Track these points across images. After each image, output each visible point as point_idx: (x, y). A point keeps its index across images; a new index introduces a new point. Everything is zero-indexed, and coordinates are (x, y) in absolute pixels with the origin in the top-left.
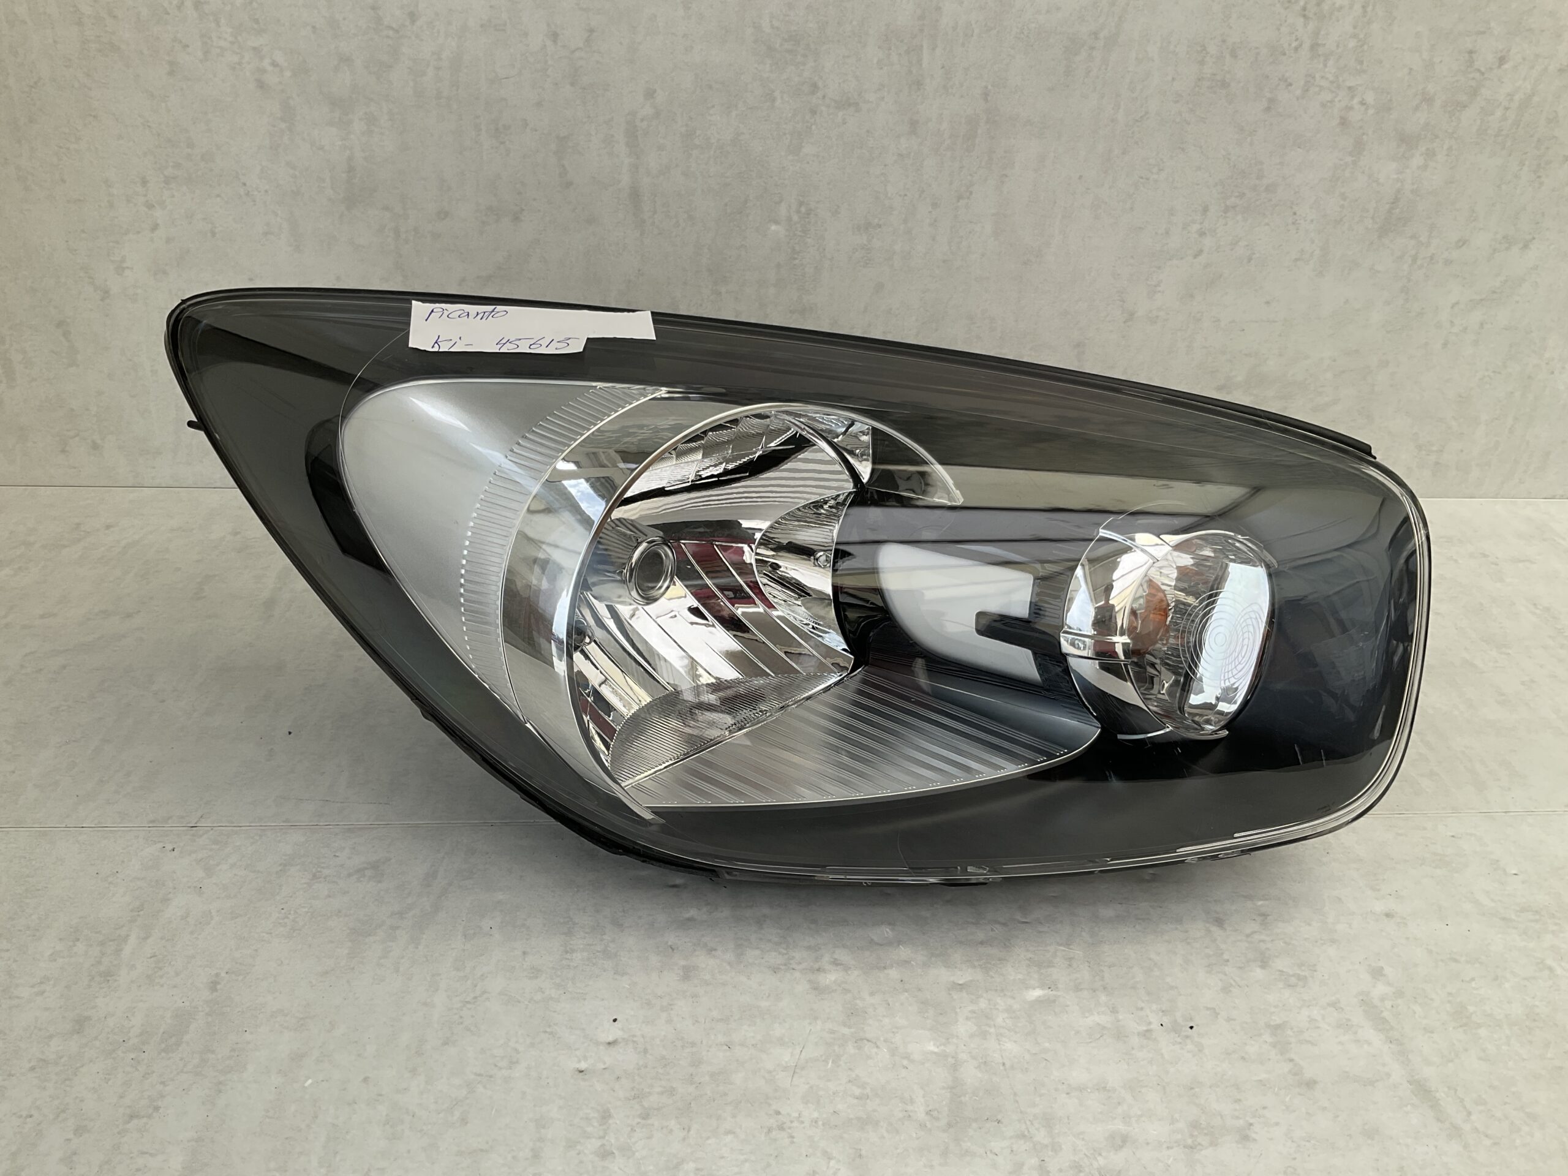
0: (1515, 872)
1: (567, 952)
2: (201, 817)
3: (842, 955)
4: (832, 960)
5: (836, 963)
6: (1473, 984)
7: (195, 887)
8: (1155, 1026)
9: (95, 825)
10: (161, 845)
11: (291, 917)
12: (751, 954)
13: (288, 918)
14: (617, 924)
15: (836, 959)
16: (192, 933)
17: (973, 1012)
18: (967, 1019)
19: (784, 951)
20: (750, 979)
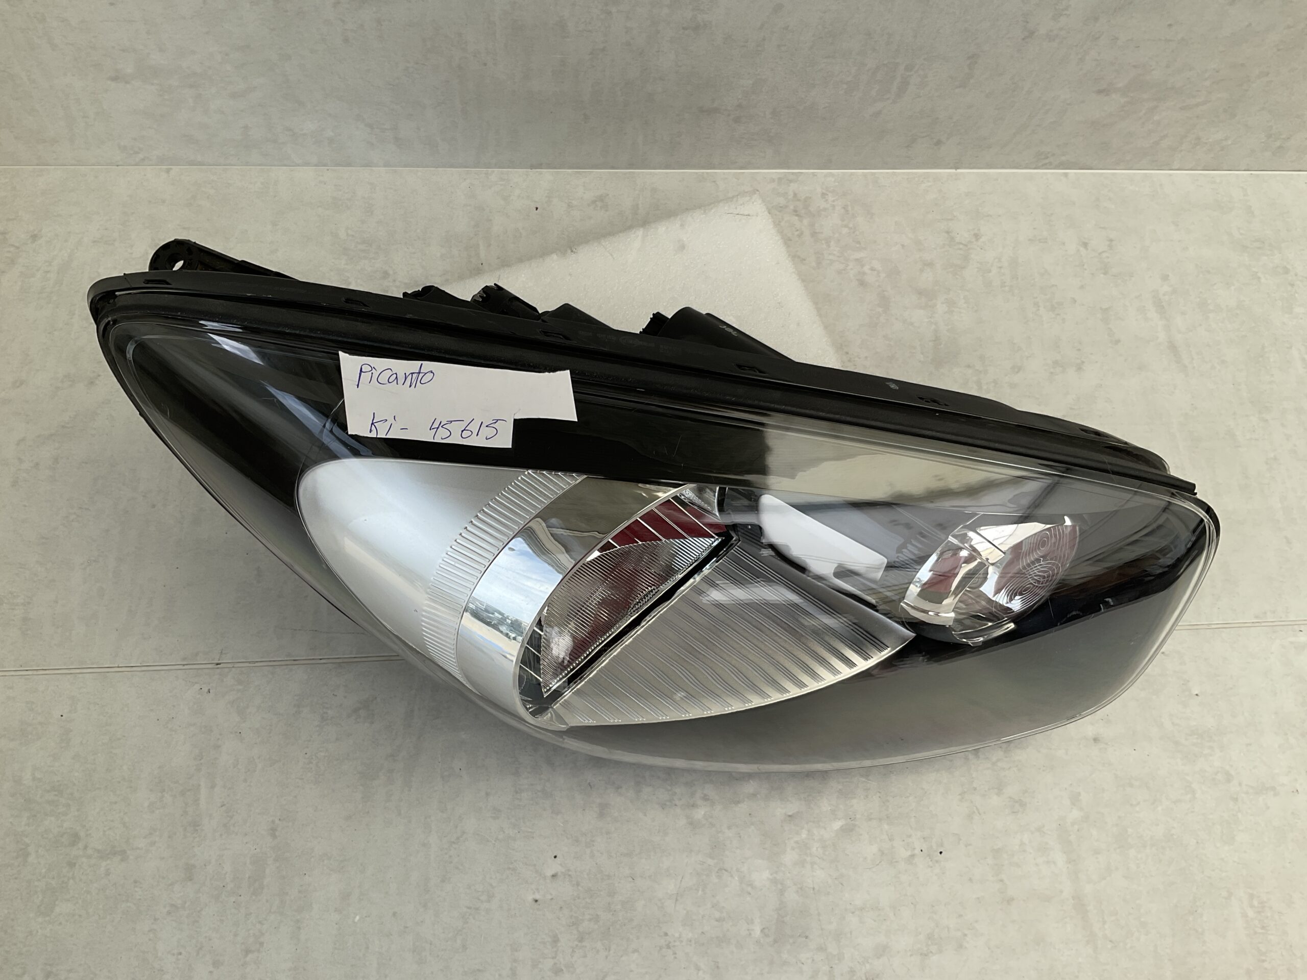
0: (1196, 693)
1: (517, 792)
2: (222, 652)
4: (702, 795)
5: (705, 798)
6: (1137, 809)
7: (236, 732)
8: (917, 851)
9: (141, 664)
10: (197, 687)
11: (314, 762)
12: (647, 790)
13: (312, 763)
15: (705, 795)
16: (245, 781)
17: (797, 842)
18: (793, 849)
19: (669, 788)
20: (646, 815)
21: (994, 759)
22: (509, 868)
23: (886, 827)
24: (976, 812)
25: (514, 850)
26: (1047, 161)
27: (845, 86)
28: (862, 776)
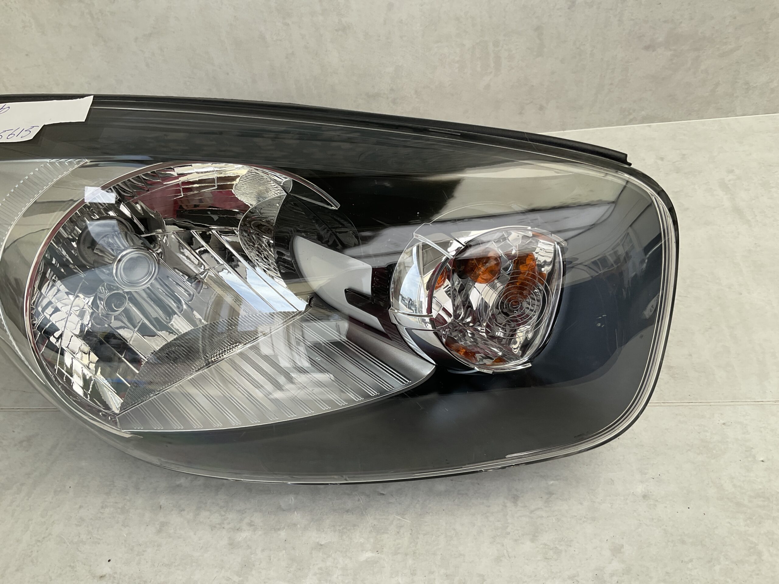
0: (762, 459)
1: (102, 507)
3: (258, 519)
4: (249, 522)
5: (251, 524)
6: (690, 566)
12: (204, 514)
14: (137, 488)
15: (252, 521)
17: (320, 569)
18: (315, 574)
19: (223, 513)
20: (195, 534)
21: (533, 508)
22: (70, 566)
23: (410, 562)
24: (506, 554)
25: (80, 551)
26: (631, 117)
27: (457, 65)
28: (398, 514)
